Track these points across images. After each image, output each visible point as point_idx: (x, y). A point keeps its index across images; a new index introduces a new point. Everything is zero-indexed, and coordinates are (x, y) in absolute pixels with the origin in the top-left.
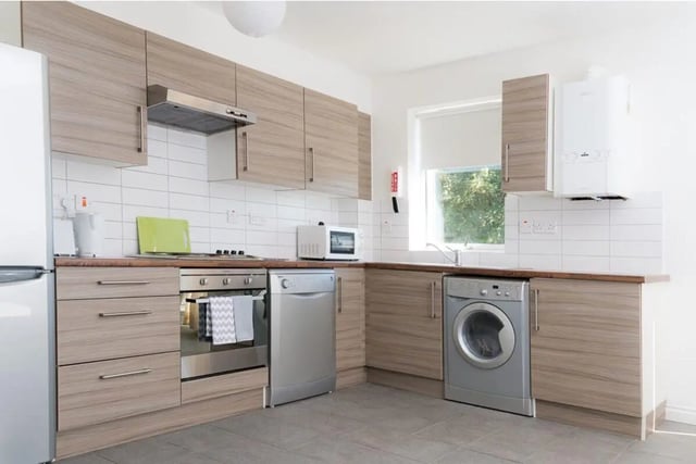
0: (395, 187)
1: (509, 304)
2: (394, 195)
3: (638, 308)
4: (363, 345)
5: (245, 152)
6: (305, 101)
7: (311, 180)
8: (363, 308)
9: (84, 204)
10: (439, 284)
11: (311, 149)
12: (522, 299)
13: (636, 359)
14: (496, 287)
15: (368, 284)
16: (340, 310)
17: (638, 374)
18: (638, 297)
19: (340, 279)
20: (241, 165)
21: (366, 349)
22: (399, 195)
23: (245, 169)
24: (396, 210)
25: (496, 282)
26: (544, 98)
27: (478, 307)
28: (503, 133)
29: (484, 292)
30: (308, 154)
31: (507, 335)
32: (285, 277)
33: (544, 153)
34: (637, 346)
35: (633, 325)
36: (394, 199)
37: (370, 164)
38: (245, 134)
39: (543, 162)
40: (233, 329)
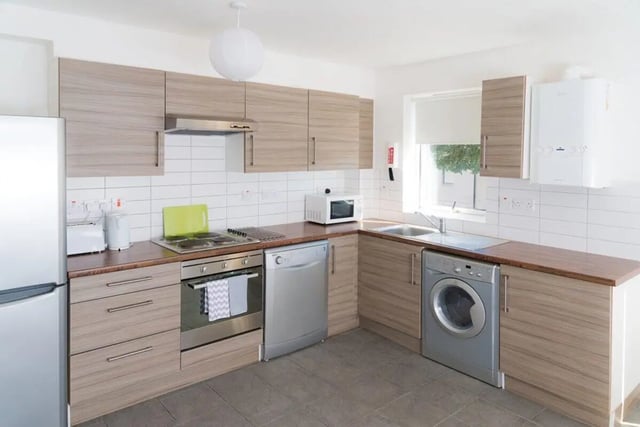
0: (391, 160)
1: (481, 284)
2: (390, 166)
3: (608, 309)
4: (356, 298)
5: (252, 150)
6: (309, 101)
7: (313, 163)
8: (357, 266)
9: (119, 205)
10: (419, 255)
11: (314, 139)
12: (493, 281)
13: (606, 357)
14: (468, 267)
15: (360, 248)
16: (333, 272)
17: (607, 373)
18: (608, 298)
19: (333, 247)
20: (248, 162)
21: (358, 301)
22: (395, 166)
23: (252, 164)
24: (392, 178)
25: (470, 263)
26: (521, 96)
27: (451, 282)
28: (482, 126)
29: (458, 270)
30: (311, 143)
31: (478, 311)
32: (279, 254)
33: (519, 145)
34: (606, 345)
35: (604, 325)
36: (390, 170)
37: (372, 139)
38: (252, 137)
39: (519, 154)
40: (228, 306)
